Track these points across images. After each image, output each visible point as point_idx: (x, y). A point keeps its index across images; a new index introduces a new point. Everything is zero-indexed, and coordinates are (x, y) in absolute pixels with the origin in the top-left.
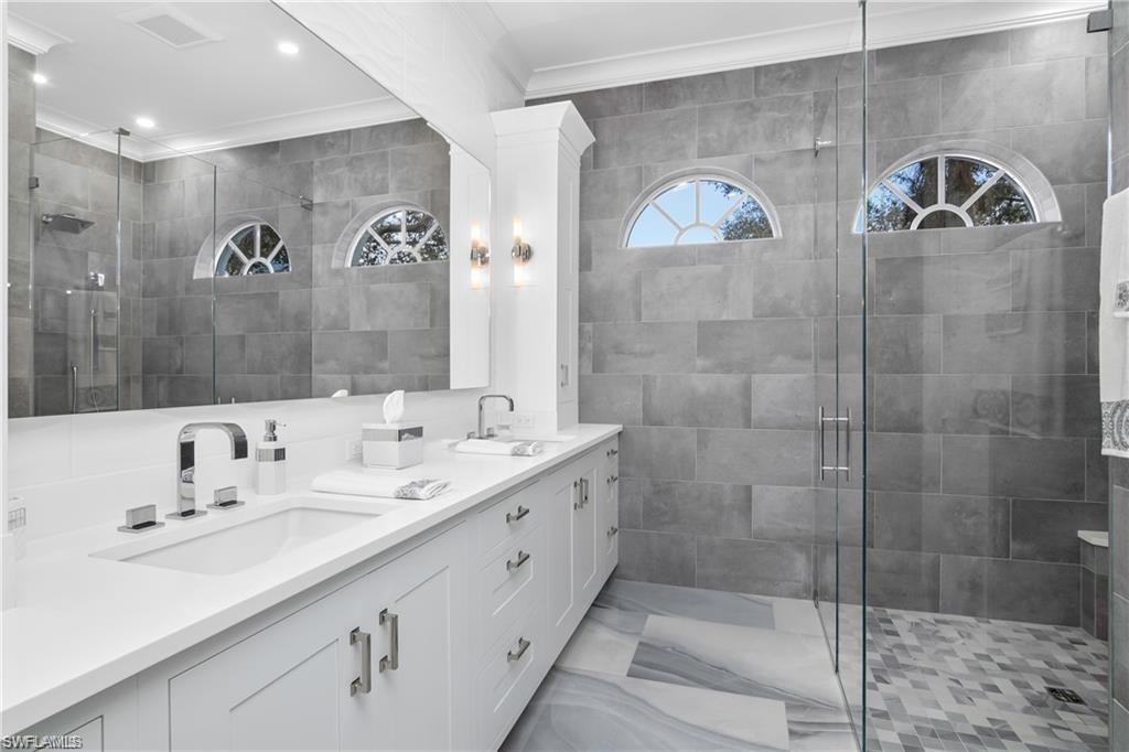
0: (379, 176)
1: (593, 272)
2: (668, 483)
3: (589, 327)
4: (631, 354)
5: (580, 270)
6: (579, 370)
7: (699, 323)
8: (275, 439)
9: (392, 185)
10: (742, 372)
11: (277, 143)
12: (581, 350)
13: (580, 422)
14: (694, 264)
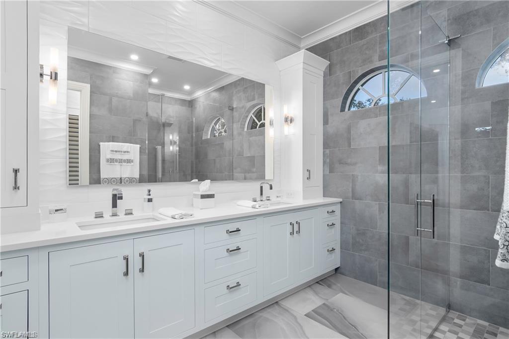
0: (252, 94)
1: (329, 125)
2: (364, 230)
3: (328, 151)
4: (346, 164)
5: (324, 125)
6: (323, 172)
7: (380, 147)
8: (150, 195)
9: (256, 97)
10: (404, 173)
11: (223, 87)
12: (324, 162)
13: (324, 196)
14: (377, 117)
